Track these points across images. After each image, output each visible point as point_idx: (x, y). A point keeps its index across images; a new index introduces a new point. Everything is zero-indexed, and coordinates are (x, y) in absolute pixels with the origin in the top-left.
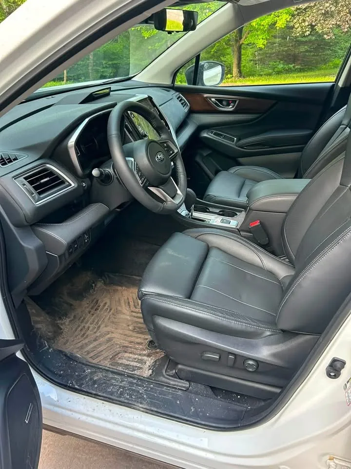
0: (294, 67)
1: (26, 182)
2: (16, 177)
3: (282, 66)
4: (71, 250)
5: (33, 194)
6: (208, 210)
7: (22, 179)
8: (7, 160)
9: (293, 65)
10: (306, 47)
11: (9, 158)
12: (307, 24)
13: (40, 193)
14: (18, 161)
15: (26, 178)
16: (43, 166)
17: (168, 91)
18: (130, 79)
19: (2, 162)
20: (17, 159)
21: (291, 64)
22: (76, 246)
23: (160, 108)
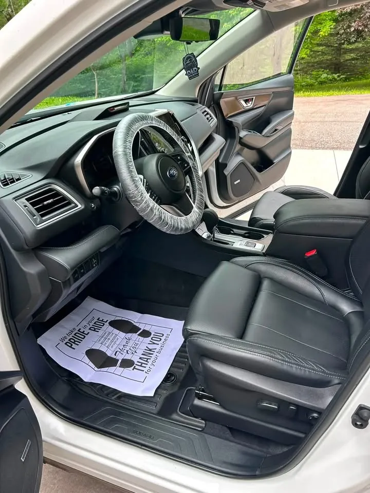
0: (338, 76)
1: (28, 204)
2: (16, 198)
3: (325, 75)
4: (77, 275)
5: (35, 216)
6: (232, 232)
7: (23, 200)
8: (9, 180)
9: (338, 74)
10: (352, 55)
11: (13, 179)
12: (352, 29)
13: (42, 216)
14: (21, 181)
15: (28, 200)
16: (48, 186)
17: (193, 105)
18: (153, 93)
19: (5, 182)
20: (20, 179)
21: (336, 74)
22: (82, 271)
23: (181, 123)
